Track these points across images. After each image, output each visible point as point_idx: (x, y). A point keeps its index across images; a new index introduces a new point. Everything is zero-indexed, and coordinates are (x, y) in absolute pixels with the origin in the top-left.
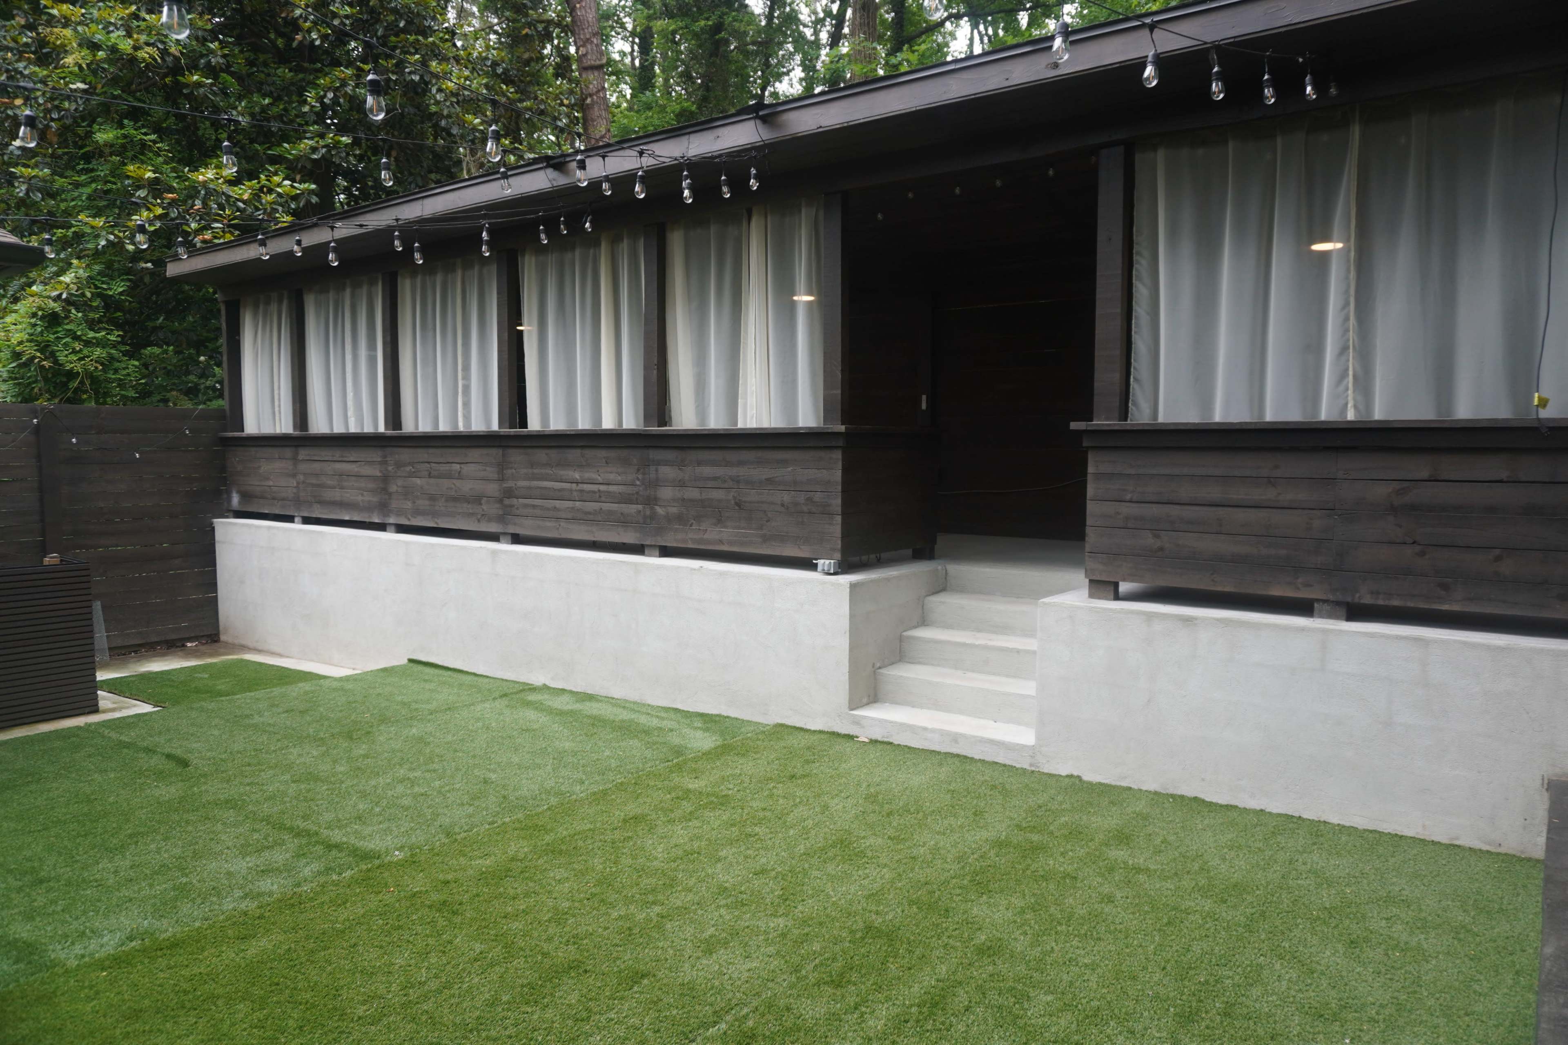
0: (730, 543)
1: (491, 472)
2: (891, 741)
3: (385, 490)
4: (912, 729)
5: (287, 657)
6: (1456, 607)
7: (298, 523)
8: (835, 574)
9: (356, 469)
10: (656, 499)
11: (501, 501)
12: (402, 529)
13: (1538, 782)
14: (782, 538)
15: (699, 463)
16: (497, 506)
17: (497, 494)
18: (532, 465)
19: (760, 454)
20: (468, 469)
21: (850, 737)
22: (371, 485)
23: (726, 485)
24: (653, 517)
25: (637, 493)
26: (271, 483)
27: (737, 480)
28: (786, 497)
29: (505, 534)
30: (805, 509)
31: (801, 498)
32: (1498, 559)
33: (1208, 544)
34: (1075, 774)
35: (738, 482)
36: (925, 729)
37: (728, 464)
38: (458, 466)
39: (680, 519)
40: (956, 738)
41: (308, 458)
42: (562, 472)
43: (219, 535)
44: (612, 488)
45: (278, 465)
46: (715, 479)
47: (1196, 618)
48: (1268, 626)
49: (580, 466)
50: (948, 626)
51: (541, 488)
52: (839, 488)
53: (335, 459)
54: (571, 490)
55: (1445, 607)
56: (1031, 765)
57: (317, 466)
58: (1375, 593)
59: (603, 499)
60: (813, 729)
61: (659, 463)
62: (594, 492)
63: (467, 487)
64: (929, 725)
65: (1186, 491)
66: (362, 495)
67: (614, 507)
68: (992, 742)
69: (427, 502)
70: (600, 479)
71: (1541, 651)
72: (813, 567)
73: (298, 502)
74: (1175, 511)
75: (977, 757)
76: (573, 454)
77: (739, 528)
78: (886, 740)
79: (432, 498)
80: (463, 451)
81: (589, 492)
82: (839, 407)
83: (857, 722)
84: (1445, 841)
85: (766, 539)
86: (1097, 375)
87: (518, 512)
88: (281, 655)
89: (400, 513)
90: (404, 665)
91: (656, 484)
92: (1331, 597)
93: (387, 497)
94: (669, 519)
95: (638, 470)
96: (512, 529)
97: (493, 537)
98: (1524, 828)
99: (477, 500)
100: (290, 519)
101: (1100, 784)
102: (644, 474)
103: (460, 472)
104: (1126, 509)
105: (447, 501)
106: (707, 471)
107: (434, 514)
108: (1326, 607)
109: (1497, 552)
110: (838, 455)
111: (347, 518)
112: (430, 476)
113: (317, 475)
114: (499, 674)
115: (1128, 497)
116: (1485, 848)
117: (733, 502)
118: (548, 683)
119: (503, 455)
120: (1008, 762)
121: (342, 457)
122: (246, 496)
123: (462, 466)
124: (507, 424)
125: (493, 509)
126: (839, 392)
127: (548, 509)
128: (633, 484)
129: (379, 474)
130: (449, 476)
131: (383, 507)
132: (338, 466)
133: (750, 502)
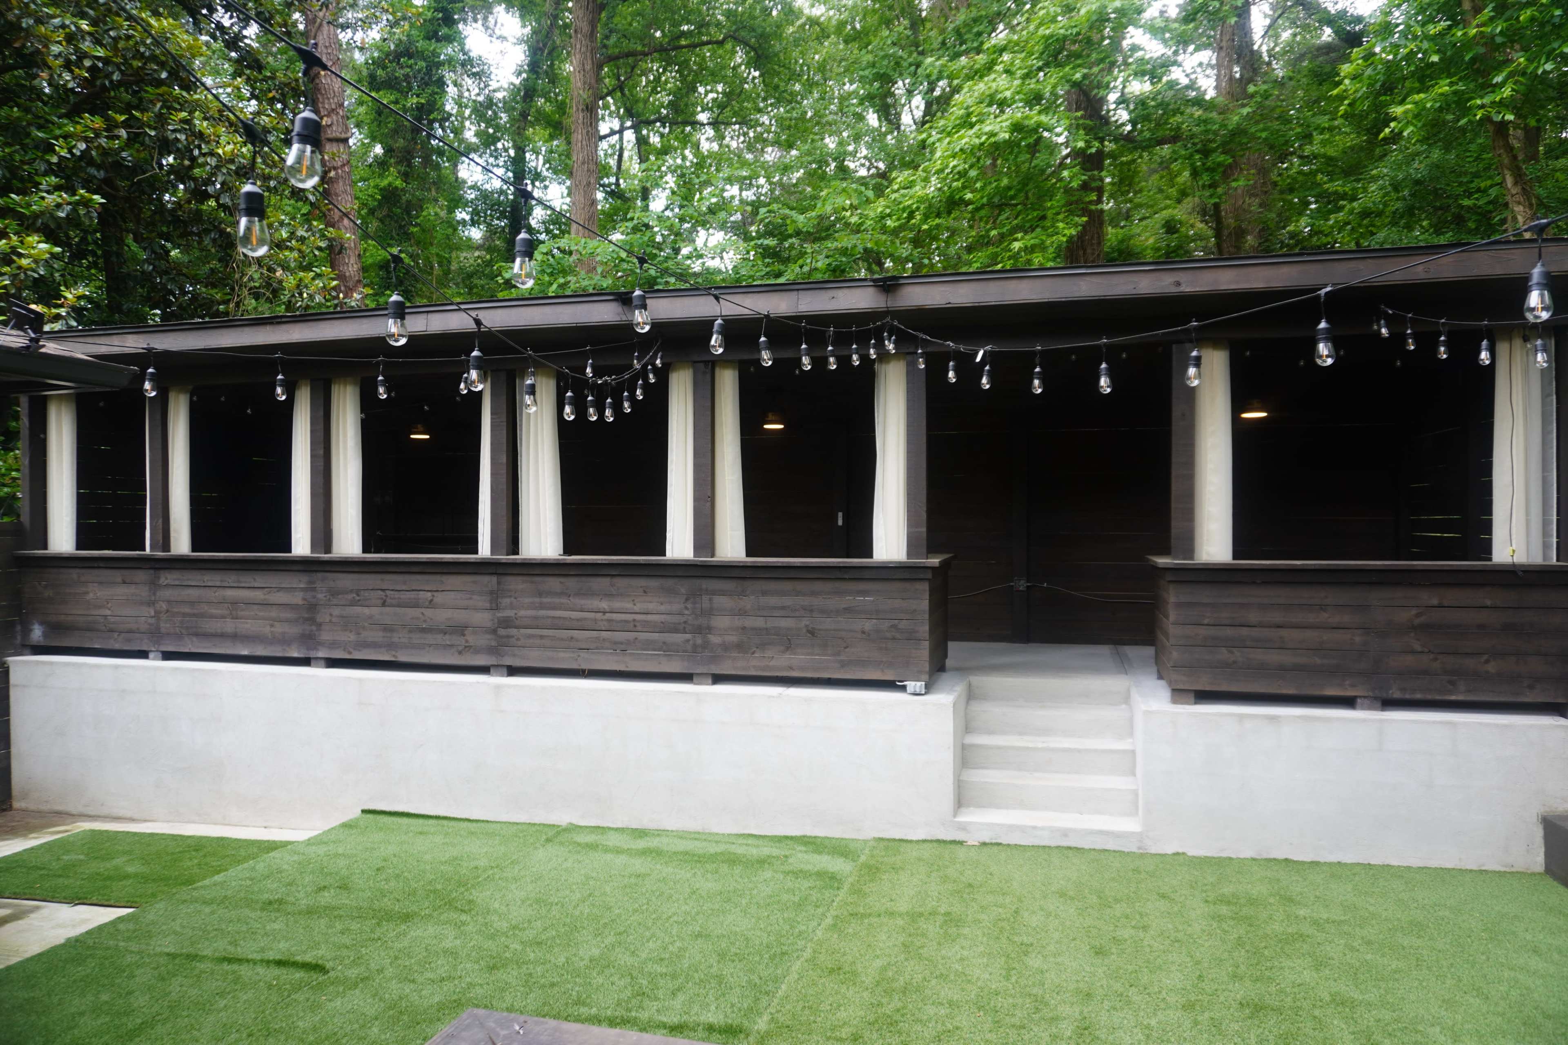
0: (801, 669)
1: (481, 601)
2: (999, 841)
3: (312, 620)
4: (1022, 829)
5: (145, 821)
6: (1461, 698)
7: (154, 659)
8: (926, 693)
9: (262, 597)
10: (710, 629)
11: (494, 632)
12: (333, 663)
13: (1535, 819)
14: (861, 663)
15: (764, 593)
16: (488, 636)
17: (489, 624)
18: (540, 594)
19: (838, 584)
20: (439, 598)
21: (961, 843)
22: (290, 615)
23: (797, 614)
24: (706, 645)
25: (685, 622)
26: (108, 612)
27: (810, 610)
28: (868, 625)
29: (497, 666)
30: (889, 635)
31: (885, 625)
32: (1487, 661)
33: (1274, 657)
34: (1180, 851)
35: (811, 611)
36: (1034, 828)
37: (798, 593)
38: (429, 594)
39: (740, 647)
40: (1065, 833)
41: (177, 583)
42: (583, 602)
43: (14, 677)
44: (650, 618)
45: (122, 591)
46: (783, 608)
47: (1279, 717)
48: (1338, 719)
49: (609, 596)
50: (991, 732)
51: (554, 617)
52: (927, 616)
53: (226, 584)
54: (596, 620)
55: (1453, 698)
56: (1139, 848)
57: (193, 593)
58: (1403, 690)
59: (639, 628)
60: (914, 839)
61: (714, 593)
62: (626, 621)
63: (441, 616)
64: (1039, 824)
65: (1253, 617)
66: (272, 626)
67: (656, 636)
68: (1101, 832)
69: (381, 634)
70: (637, 608)
71: (1532, 726)
72: (903, 688)
73: (156, 634)
74: (1245, 631)
75: (1087, 847)
76: (603, 583)
77: (812, 654)
78: (994, 841)
79: (388, 629)
80: (438, 577)
81: (621, 621)
82: (925, 542)
83: (963, 827)
84: (1475, 868)
85: (843, 665)
86: (1174, 523)
87: (519, 643)
88: (132, 820)
89: (333, 645)
90: (357, 819)
91: (710, 613)
92: (1371, 694)
93: (314, 628)
94: (726, 647)
95: (687, 600)
96: (509, 661)
97: (484, 670)
98: (1528, 851)
99: (460, 629)
100: (143, 654)
101: (1206, 857)
102: (694, 603)
103: (431, 601)
104: (1203, 631)
105: (410, 631)
106: (773, 601)
107: (391, 646)
108: (1366, 701)
109: (1486, 657)
110: (925, 587)
111: (245, 652)
112: (384, 604)
113: (192, 603)
114: (504, 818)
115: (1206, 621)
116: (1503, 869)
117: (804, 630)
118: (575, 822)
119: (499, 583)
120: (1117, 848)
121: (239, 582)
122: (55, 628)
123: (435, 594)
124: (504, 551)
125: (484, 640)
126: (924, 529)
127: (562, 639)
128: (681, 614)
129: (300, 602)
130: (416, 605)
131: (308, 639)
132: (229, 593)
133: (826, 630)
